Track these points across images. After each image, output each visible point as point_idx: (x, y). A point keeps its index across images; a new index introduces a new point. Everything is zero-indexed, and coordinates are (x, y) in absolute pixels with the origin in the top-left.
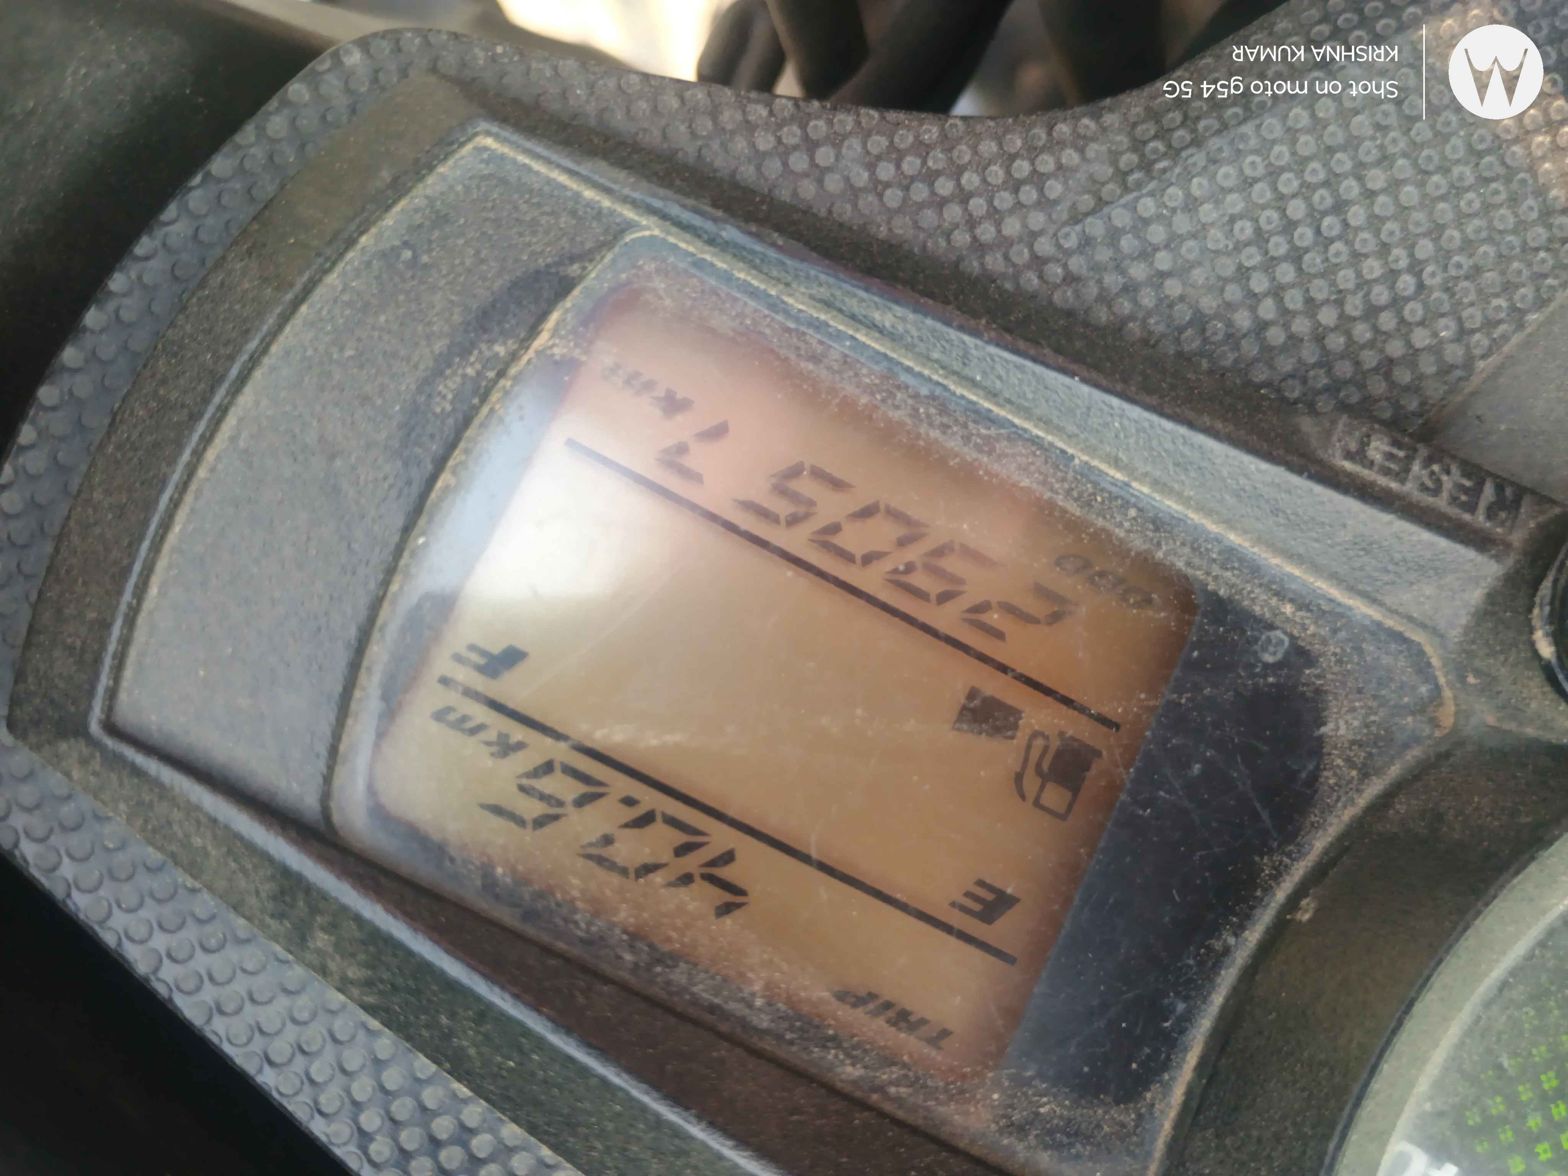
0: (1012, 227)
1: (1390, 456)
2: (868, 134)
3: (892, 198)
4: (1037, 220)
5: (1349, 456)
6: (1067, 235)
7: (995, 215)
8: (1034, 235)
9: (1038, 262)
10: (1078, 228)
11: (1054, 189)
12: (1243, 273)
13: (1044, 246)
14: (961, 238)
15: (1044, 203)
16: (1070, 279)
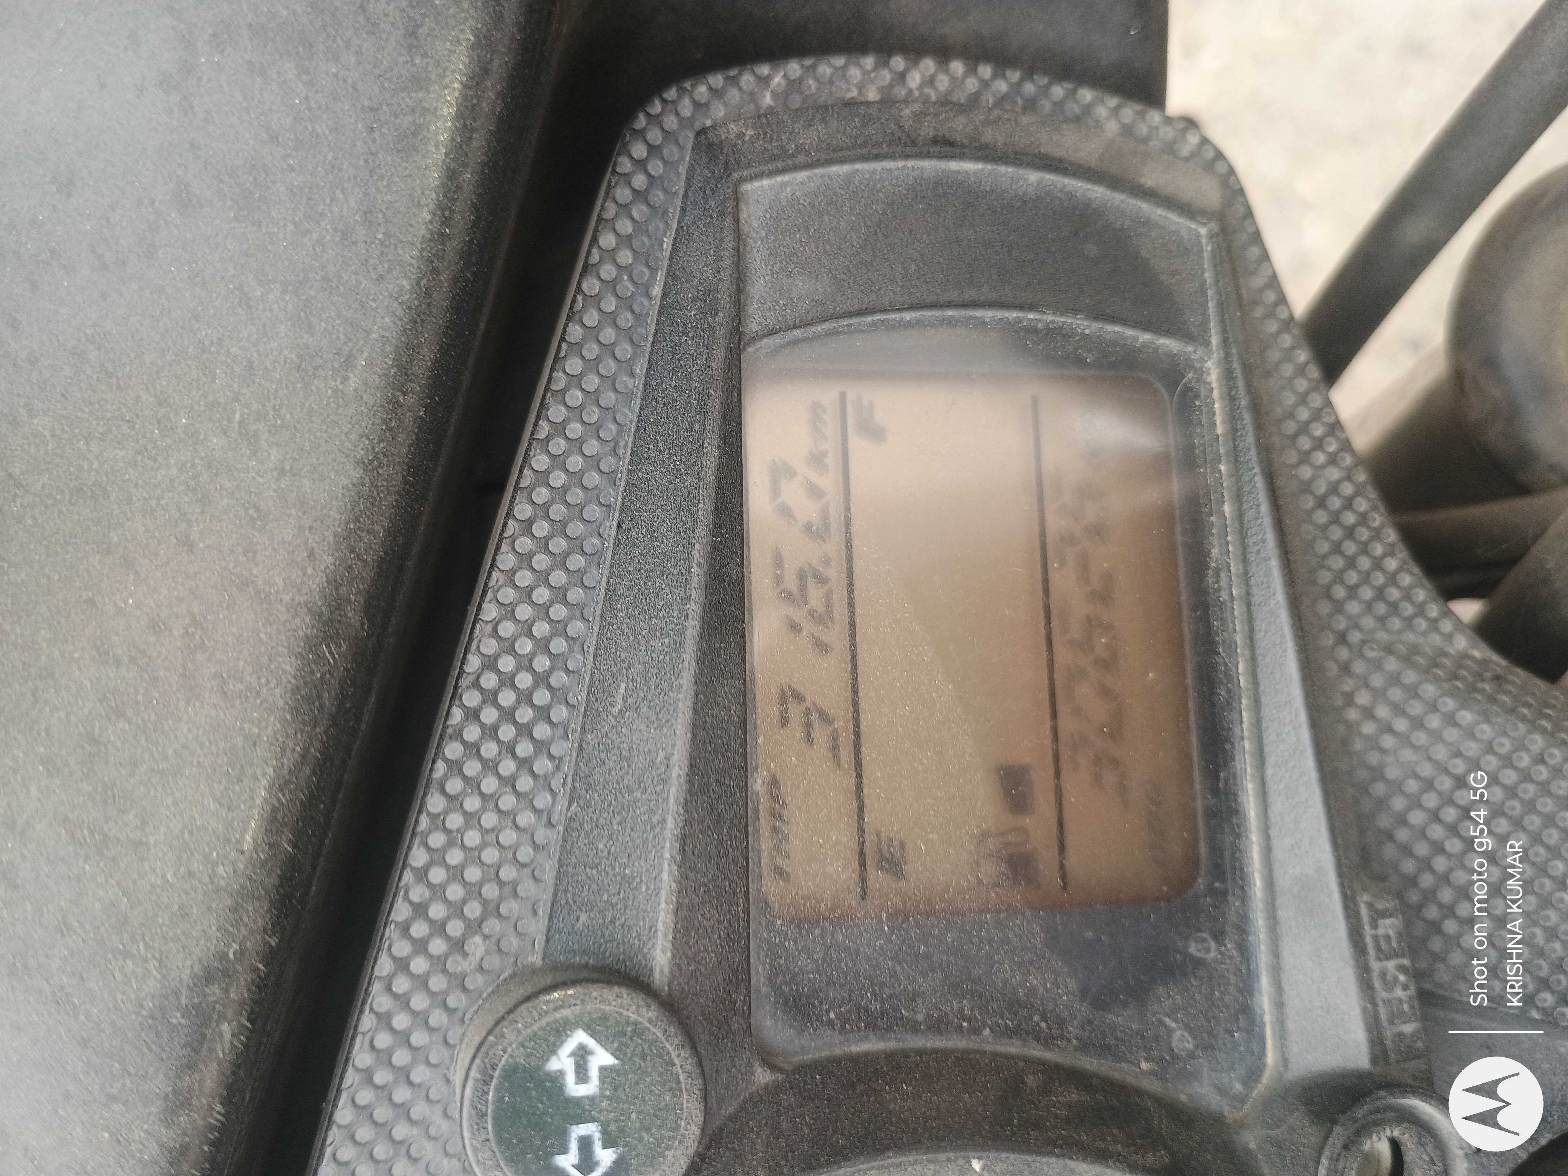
0: (1354, 608)
1: (1388, 937)
2: (1349, 478)
3: (1321, 517)
4: (1368, 622)
5: (1370, 906)
6: (1372, 649)
7: (1353, 592)
8: (1357, 626)
9: (1342, 638)
10: (1382, 654)
11: (1396, 623)
12: (1429, 785)
13: (1355, 637)
14: (1325, 577)
15: (1382, 620)
16: (1346, 668)
